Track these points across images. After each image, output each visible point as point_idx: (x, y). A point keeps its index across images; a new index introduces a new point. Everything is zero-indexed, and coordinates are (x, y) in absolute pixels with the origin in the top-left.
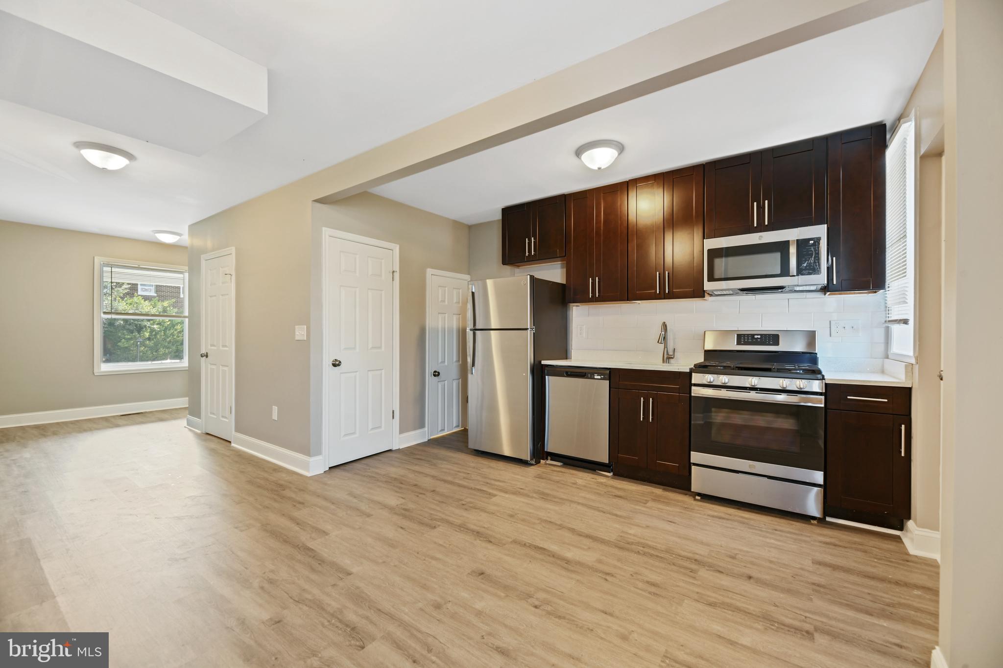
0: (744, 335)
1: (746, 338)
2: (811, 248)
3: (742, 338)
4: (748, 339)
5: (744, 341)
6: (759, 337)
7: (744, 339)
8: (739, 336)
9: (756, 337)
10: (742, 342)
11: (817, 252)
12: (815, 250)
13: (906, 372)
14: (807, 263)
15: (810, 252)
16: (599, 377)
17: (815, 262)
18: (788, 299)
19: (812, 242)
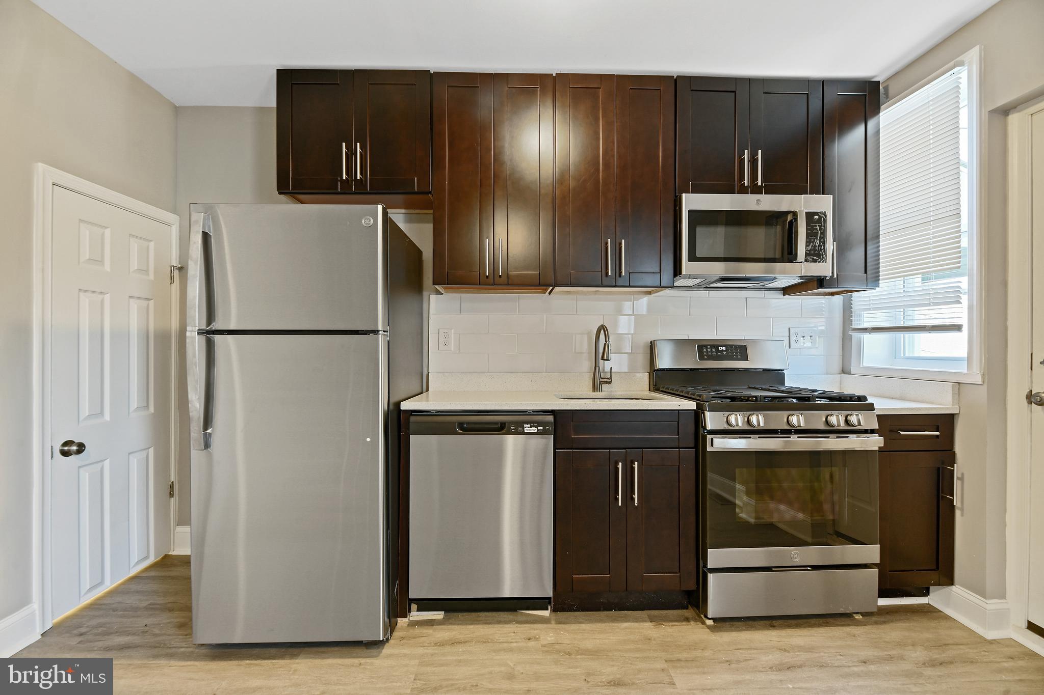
0: (706, 346)
1: (709, 350)
2: (816, 226)
3: (705, 350)
4: (712, 352)
5: (707, 355)
6: (724, 348)
7: (707, 352)
8: (701, 348)
9: (720, 348)
10: (706, 357)
11: (822, 231)
12: (821, 229)
13: (953, 394)
14: (812, 246)
15: (815, 231)
16: (534, 430)
17: (820, 246)
18: (746, 298)
19: (816, 217)
